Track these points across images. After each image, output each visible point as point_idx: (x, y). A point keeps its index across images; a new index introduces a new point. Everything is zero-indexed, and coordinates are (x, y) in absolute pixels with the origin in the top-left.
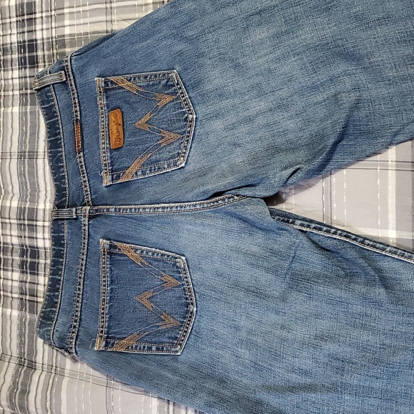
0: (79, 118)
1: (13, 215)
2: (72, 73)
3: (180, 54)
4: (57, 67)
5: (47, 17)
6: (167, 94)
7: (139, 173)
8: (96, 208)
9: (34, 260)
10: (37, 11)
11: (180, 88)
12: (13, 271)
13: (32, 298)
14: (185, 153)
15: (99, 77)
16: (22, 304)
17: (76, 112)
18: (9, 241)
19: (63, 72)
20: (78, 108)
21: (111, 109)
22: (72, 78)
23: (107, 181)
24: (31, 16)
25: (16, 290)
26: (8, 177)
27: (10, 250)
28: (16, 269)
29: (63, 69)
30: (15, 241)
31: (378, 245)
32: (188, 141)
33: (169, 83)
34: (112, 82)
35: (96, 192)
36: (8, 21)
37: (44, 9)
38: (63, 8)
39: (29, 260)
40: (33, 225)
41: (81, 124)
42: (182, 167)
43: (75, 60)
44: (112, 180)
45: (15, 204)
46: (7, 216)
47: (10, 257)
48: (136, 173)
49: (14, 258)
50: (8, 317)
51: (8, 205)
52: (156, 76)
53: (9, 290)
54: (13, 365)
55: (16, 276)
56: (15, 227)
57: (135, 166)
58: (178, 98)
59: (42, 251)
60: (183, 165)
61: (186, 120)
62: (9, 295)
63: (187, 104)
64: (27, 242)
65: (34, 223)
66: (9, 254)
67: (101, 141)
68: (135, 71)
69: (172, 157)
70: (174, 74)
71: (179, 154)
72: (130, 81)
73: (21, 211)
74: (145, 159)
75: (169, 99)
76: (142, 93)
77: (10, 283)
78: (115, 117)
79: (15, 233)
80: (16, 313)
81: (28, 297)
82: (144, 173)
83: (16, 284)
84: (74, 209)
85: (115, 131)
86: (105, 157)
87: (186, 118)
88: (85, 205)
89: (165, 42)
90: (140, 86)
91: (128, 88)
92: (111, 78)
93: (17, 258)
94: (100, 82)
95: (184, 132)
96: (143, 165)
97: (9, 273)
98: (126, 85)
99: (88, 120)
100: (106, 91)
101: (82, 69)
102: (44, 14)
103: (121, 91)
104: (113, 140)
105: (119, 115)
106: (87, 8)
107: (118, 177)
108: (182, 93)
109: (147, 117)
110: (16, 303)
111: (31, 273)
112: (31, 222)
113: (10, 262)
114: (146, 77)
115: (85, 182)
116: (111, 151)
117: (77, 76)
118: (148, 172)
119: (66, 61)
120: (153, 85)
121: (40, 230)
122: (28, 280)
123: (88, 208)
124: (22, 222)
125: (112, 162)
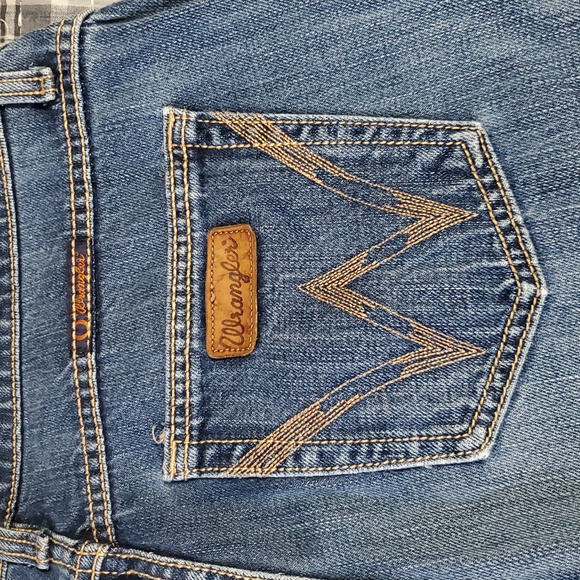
0: (89, 232)
2: (82, 78)
4: (25, 51)
6: (440, 199)
7: (310, 458)
8: (131, 554)
11: (493, 186)
14: (491, 412)
15: (176, 104)
17: (81, 209)
19: (47, 71)
20: (89, 198)
21: (214, 219)
22: (77, 95)
23: (179, 464)
29: (47, 60)
32: (505, 371)
33: (451, 163)
34: (225, 131)
35: (129, 500)
41: (96, 256)
42: (480, 462)
43: (100, 38)
44: (200, 464)
48: (297, 457)
52: (396, 132)
57: (296, 429)
58: (482, 219)
60: (484, 454)
61: (505, 297)
63: (516, 245)
67: (172, 327)
68: (315, 103)
69: (442, 419)
70: (471, 136)
71: (466, 410)
72: (296, 133)
74: (336, 413)
75: (447, 216)
76: (337, 183)
78: (229, 253)
82: (325, 460)
84: (44, 542)
85: (226, 298)
86: (180, 382)
87: (508, 291)
88: (86, 536)
90: (334, 160)
91: (287, 160)
92: (224, 117)
94: (179, 123)
95: (497, 339)
96: (328, 431)
98: (279, 145)
99: (126, 247)
100: (200, 156)
101: (117, 73)
103: (259, 165)
104: (215, 327)
105: (246, 246)
107: (224, 458)
108: (499, 203)
109: (358, 266)
114: (358, 131)
115: (93, 454)
116: (206, 362)
117: (97, 92)
118: (343, 458)
119: (66, 37)
120: (385, 162)
123: (102, 551)
125: (204, 402)
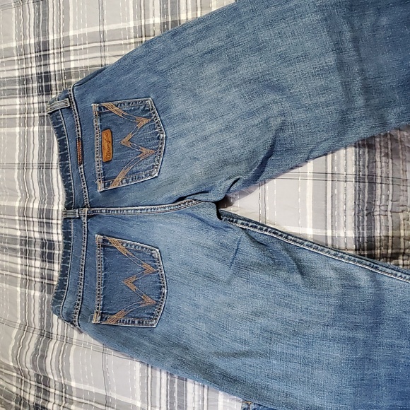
0: (80, 136)
1: (35, 215)
2: (75, 100)
3: (154, 84)
4: (63, 95)
5: (57, 53)
6: (145, 117)
7: (124, 181)
8: (93, 209)
9: (50, 251)
10: (50, 48)
11: (154, 113)
12: (35, 259)
13: (49, 282)
14: (158, 165)
15: (95, 103)
16: (42, 286)
17: (78, 131)
18: (32, 236)
19: (67, 99)
20: (80, 128)
21: (104, 129)
22: (74, 104)
23: (101, 188)
24: (45, 53)
25: (38, 275)
26: (31, 184)
27: (33, 242)
28: (38, 258)
29: (67, 97)
30: (37, 235)
31: (298, 240)
32: (160, 155)
33: (146, 108)
34: (104, 107)
35: (92, 197)
36: (29, 56)
37: (55, 47)
38: (69, 46)
39: (47, 251)
40: (49, 223)
41: (82, 142)
42: (156, 177)
43: (77, 90)
44: (105, 187)
45: (36, 206)
46: (31, 216)
47: (33, 249)
48: (122, 181)
49: (37, 249)
50: (32, 297)
51: (31, 206)
52: (136, 103)
53: (33, 275)
54: (36, 336)
55: (38, 263)
56: (36, 224)
57: (120, 177)
58: (152, 121)
59: (56, 244)
60: (156, 175)
61: (158, 138)
62: (33, 279)
63: (159, 126)
64: (46, 236)
65: (50, 221)
66: (33, 246)
67: (96, 156)
68: (121, 98)
69: (149, 169)
70: (149, 101)
71: (153, 166)
72: (117, 106)
73: (41, 211)
74: (128, 170)
75: (146, 121)
76: (126, 117)
77: (33, 269)
78: (106, 136)
79: (36, 229)
80: (38, 294)
81: (46, 281)
82: (127, 182)
83: (38, 270)
84: (77, 210)
85: (106, 147)
86: (98, 168)
87: (159, 137)
88: (85, 207)
89: (142, 75)
90: (125, 111)
91: (116, 113)
92: (104, 104)
93: (38, 249)
94: (95, 107)
95: (157, 148)
96: (127, 175)
97: (33, 262)
98: (115, 109)
99: (87, 138)
100: (100, 114)
101: (82, 97)
102: (55, 51)
103: (110, 115)
104: (105, 154)
105: (110, 134)
106: (87, 46)
107: (109, 185)
108: (155, 117)
109: (130, 136)
110: (38, 285)
111: (49, 262)
112: (48, 221)
113: (34, 252)
114: (129, 103)
115: (84, 188)
116: (104, 163)
117: (78, 103)
118: (131, 180)
119: (70, 91)
120: (134, 110)
121: (55, 226)
122: (47, 268)
123: (87, 209)
124: (41, 220)
125: (104, 172)
